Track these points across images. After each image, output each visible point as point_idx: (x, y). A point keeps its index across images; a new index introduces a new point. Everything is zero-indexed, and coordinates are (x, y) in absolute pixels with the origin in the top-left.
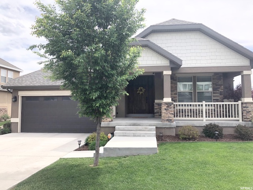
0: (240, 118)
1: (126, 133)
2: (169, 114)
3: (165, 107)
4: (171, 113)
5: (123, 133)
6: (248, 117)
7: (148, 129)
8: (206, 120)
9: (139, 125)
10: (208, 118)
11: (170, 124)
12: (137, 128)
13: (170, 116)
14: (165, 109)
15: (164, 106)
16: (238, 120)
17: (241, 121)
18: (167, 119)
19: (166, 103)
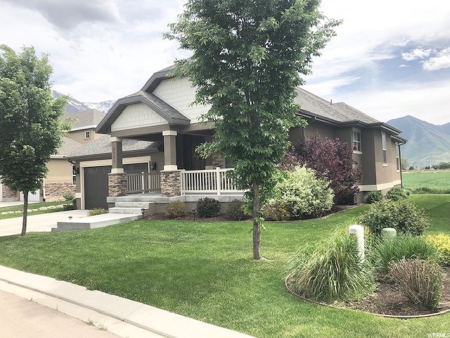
2: (167, 186)
3: (164, 178)
5: (118, 210)
7: (142, 205)
8: (221, 193)
9: (140, 201)
10: (223, 191)
11: (168, 198)
14: (164, 181)
15: (162, 176)
18: (165, 192)
19: (165, 173)
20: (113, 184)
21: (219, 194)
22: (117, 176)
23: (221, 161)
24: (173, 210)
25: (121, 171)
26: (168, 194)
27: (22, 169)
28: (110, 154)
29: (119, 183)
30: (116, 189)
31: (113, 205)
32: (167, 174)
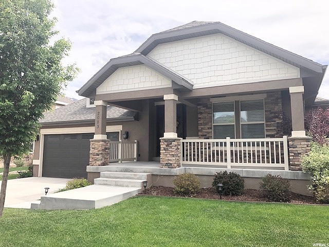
0: (286, 165)
1: (107, 181)
2: (169, 156)
3: (164, 146)
4: (171, 153)
5: (104, 181)
6: (296, 163)
7: (138, 176)
8: (232, 167)
9: (132, 171)
10: (234, 164)
11: (170, 170)
12: (125, 174)
13: (169, 158)
14: (165, 149)
15: (163, 144)
16: (283, 168)
17: (287, 169)
18: (166, 162)
19: (166, 140)
20: (96, 151)
21: (229, 167)
22: (101, 143)
23: (208, 133)
24: (188, 185)
25: (105, 137)
26: (169, 165)
27: (9, 125)
28: (94, 120)
29: (103, 150)
30: (100, 157)
31: (98, 175)
32: (169, 142)
